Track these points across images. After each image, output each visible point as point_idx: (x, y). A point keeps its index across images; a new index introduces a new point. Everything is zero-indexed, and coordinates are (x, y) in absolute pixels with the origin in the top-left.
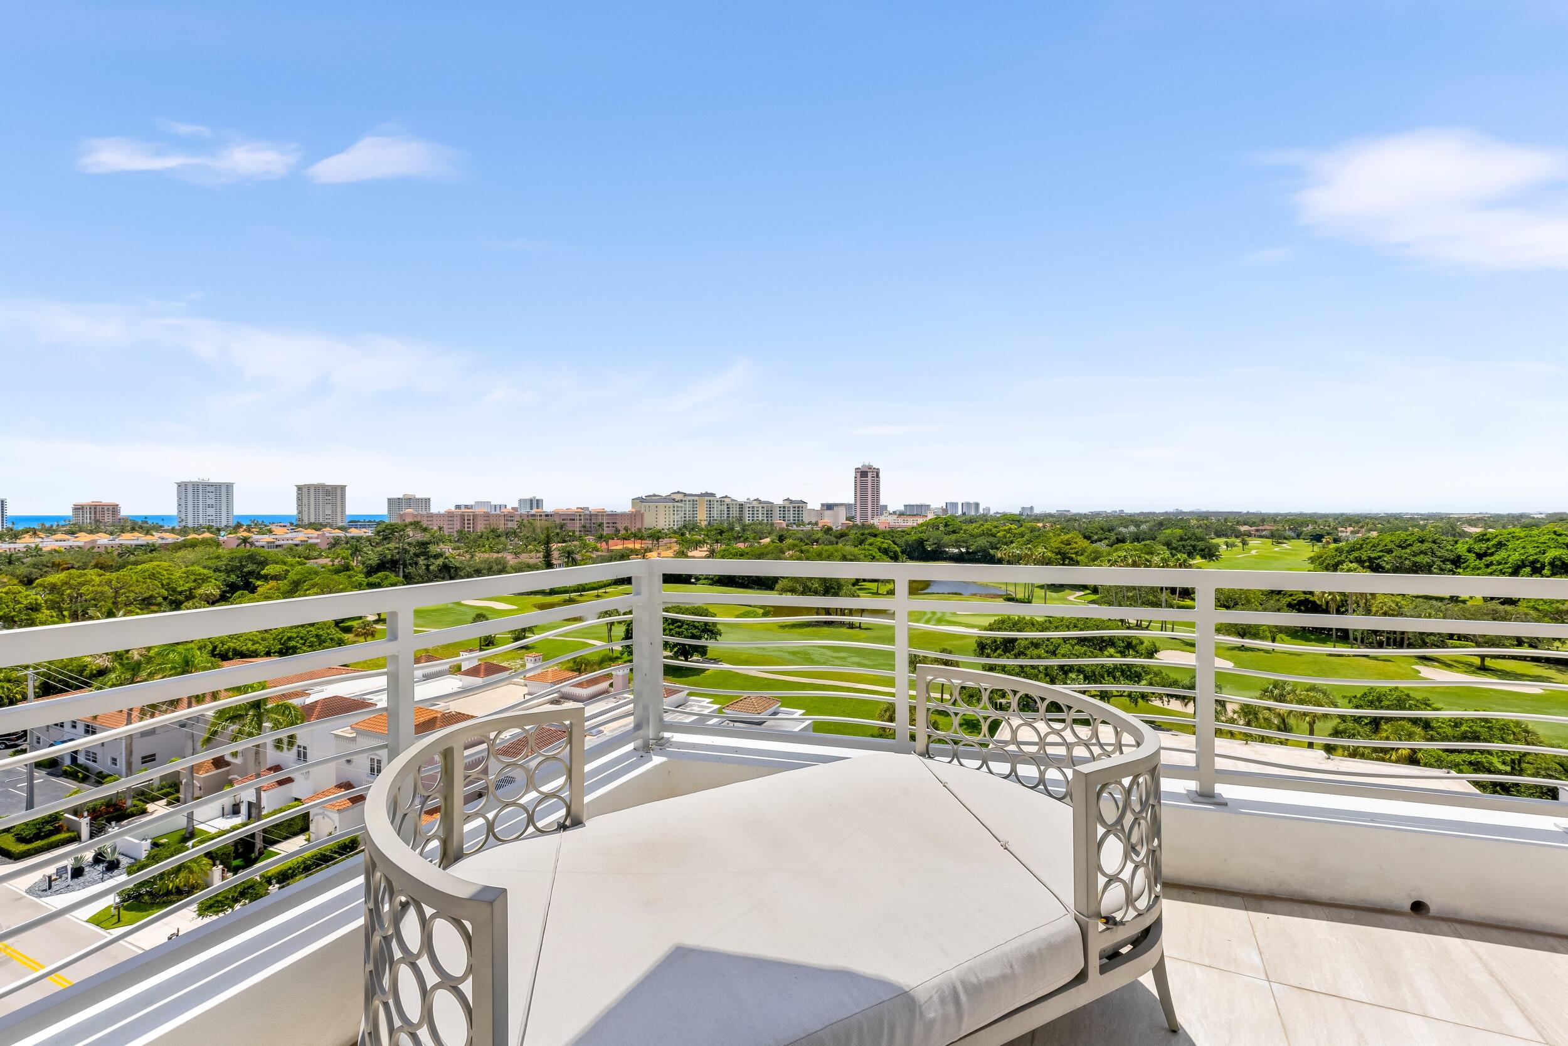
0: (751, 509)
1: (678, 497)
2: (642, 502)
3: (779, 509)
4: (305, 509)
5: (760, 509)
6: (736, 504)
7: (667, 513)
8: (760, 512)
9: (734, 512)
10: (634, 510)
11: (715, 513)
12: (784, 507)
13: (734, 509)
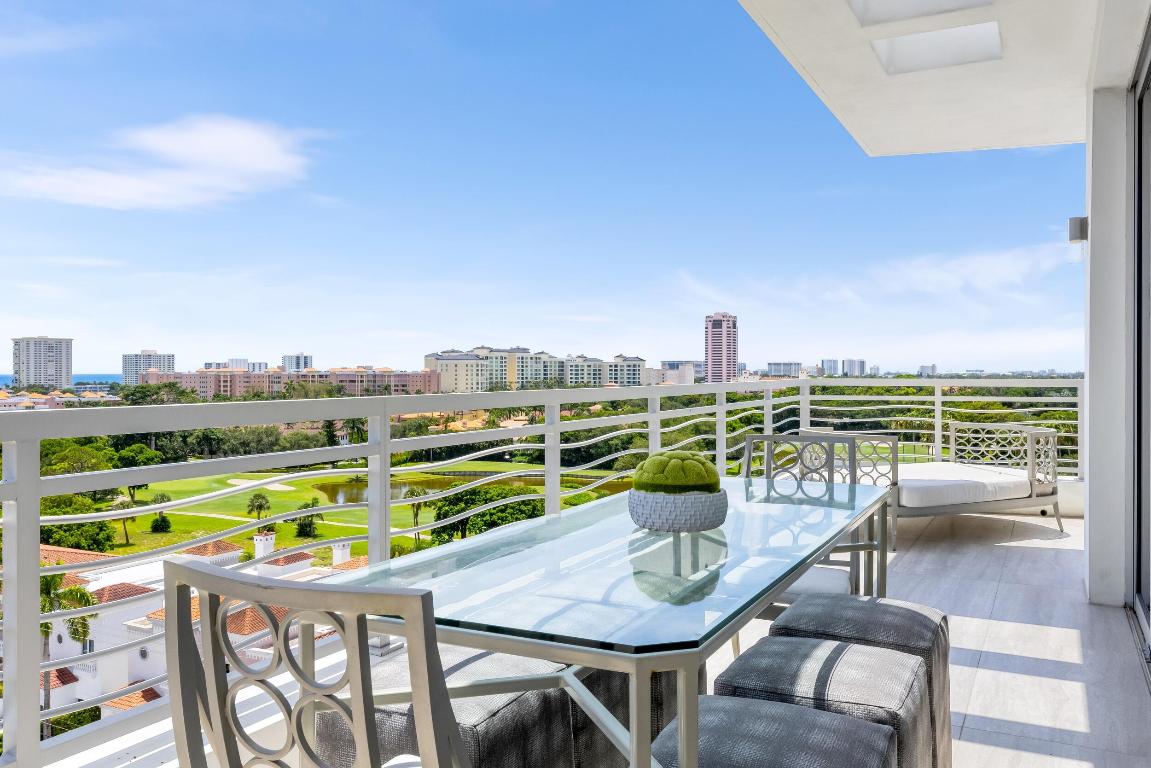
0: (573, 369)
1: (483, 353)
2: (438, 359)
3: (609, 368)
4: (23, 367)
5: (586, 368)
6: (555, 363)
7: (469, 372)
8: (586, 372)
9: (553, 372)
10: (428, 370)
11: (528, 373)
12: (616, 366)
13: (553, 368)
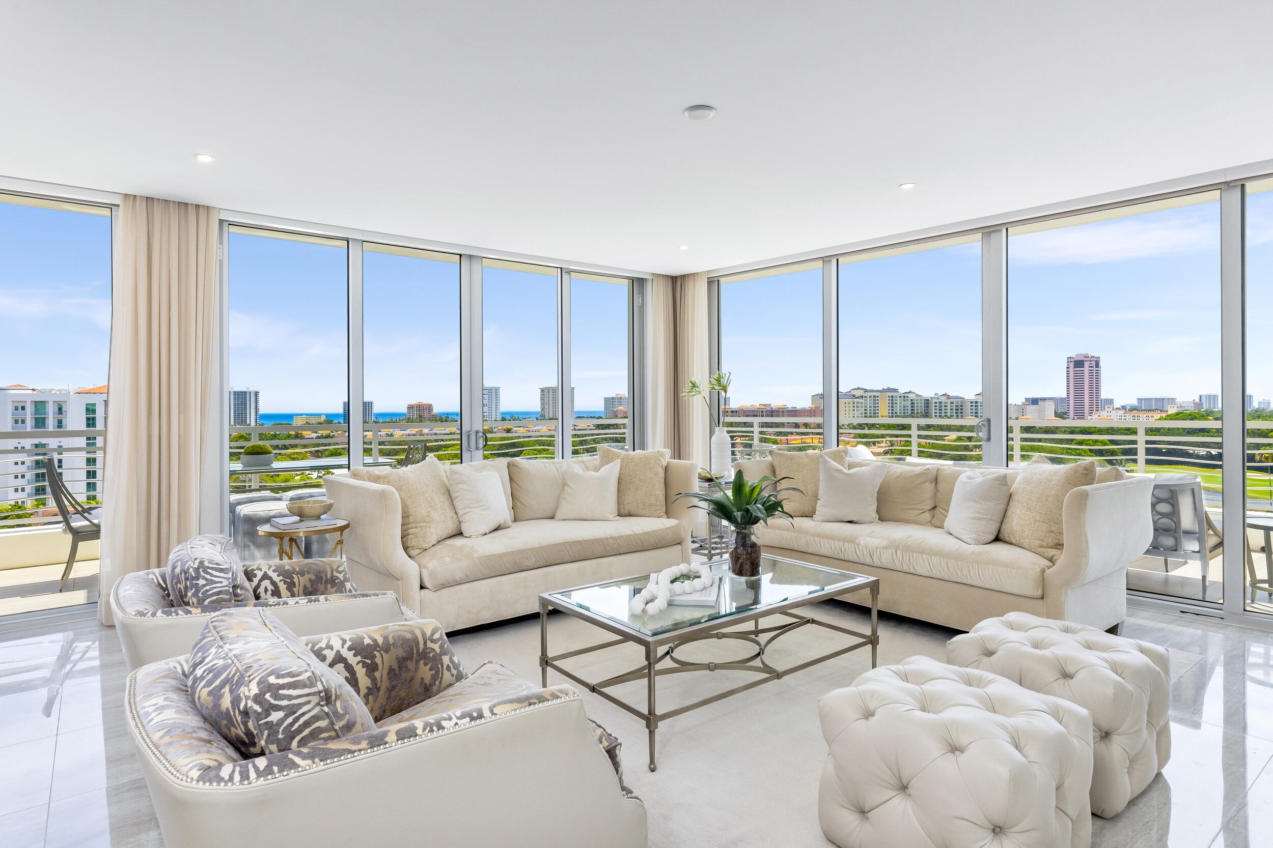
0: (938, 405)
1: (858, 393)
2: (820, 399)
3: (970, 404)
5: (949, 405)
6: (921, 400)
7: (847, 409)
8: (949, 408)
9: (919, 408)
10: (813, 406)
11: (898, 409)
12: (976, 402)
13: (919, 405)
